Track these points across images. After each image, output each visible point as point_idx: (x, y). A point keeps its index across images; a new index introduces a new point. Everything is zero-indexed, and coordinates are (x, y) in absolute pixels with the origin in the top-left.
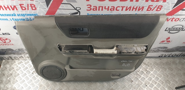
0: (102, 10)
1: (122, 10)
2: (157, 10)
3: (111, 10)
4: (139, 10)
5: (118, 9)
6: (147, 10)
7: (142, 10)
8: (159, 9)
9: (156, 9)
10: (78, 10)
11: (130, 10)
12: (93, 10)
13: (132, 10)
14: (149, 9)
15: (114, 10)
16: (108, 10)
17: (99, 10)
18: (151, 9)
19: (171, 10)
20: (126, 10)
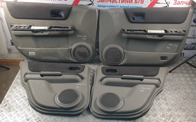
0: (107, 2)
1: (119, 2)
2: (141, 3)
3: (112, 2)
4: (130, 3)
5: (117, 2)
6: (135, 3)
7: (132, 3)
8: (142, 2)
9: (140, 1)
10: (92, 2)
11: (124, 3)
12: (102, 2)
13: (126, 3)
14: (136, 2)
15: (114, 2)
16: (111, 2)
17: (105, 2)
18: (137, 2)
19: (150, 3)
20: (122, 2)
